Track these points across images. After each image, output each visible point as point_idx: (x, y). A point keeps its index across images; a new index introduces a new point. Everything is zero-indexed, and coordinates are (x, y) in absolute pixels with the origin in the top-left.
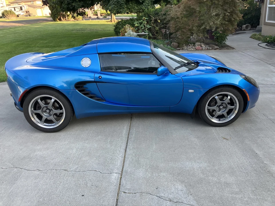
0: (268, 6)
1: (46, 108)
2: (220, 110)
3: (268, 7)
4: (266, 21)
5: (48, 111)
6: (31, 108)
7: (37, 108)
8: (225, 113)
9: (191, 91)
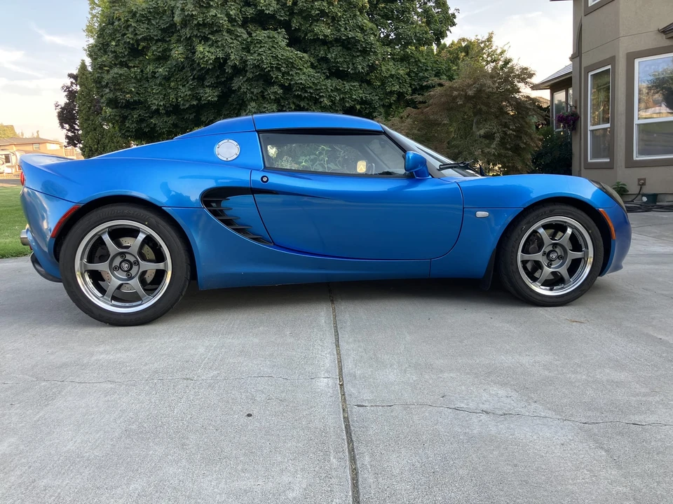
0: (590, 128)
1: (122, 257)
2: (551, 264)
3: (591, 131)
4: (589, 160)
5: (126, 265)
6: (81, 259)
7: (96, 259)
8: (563, 271)
9: (480, 214)
